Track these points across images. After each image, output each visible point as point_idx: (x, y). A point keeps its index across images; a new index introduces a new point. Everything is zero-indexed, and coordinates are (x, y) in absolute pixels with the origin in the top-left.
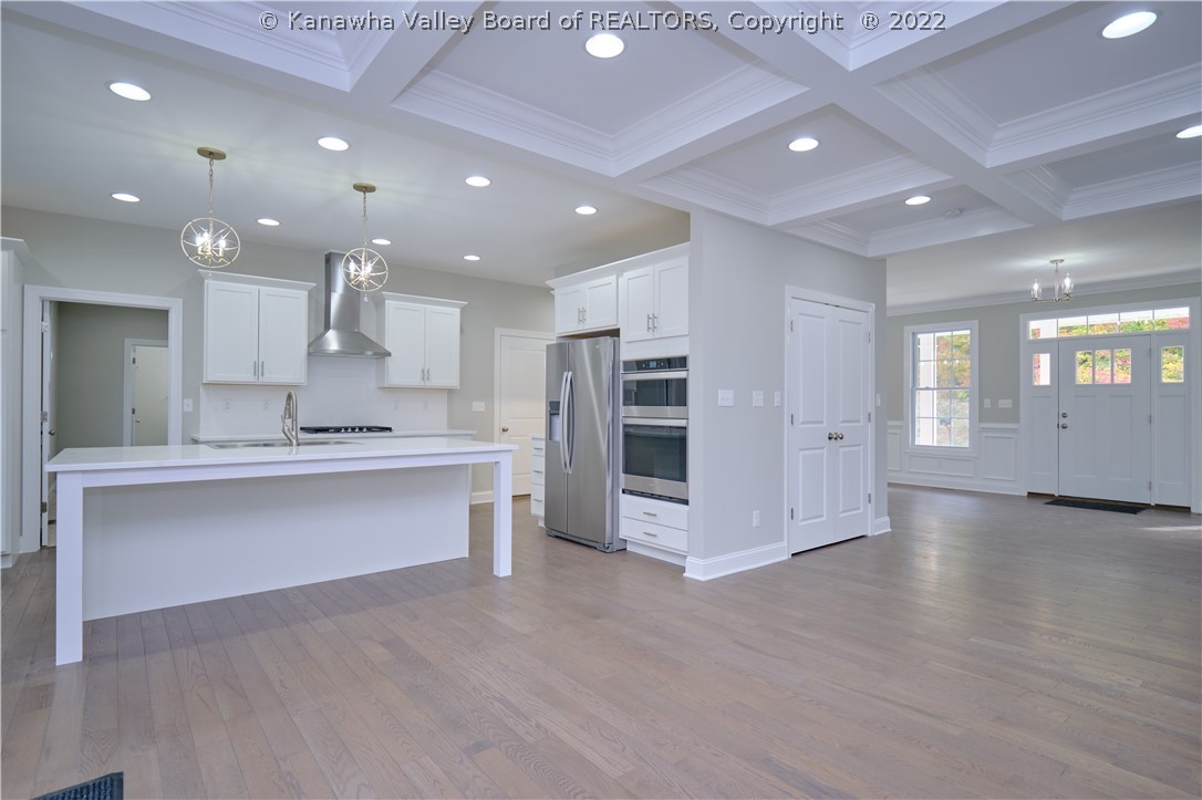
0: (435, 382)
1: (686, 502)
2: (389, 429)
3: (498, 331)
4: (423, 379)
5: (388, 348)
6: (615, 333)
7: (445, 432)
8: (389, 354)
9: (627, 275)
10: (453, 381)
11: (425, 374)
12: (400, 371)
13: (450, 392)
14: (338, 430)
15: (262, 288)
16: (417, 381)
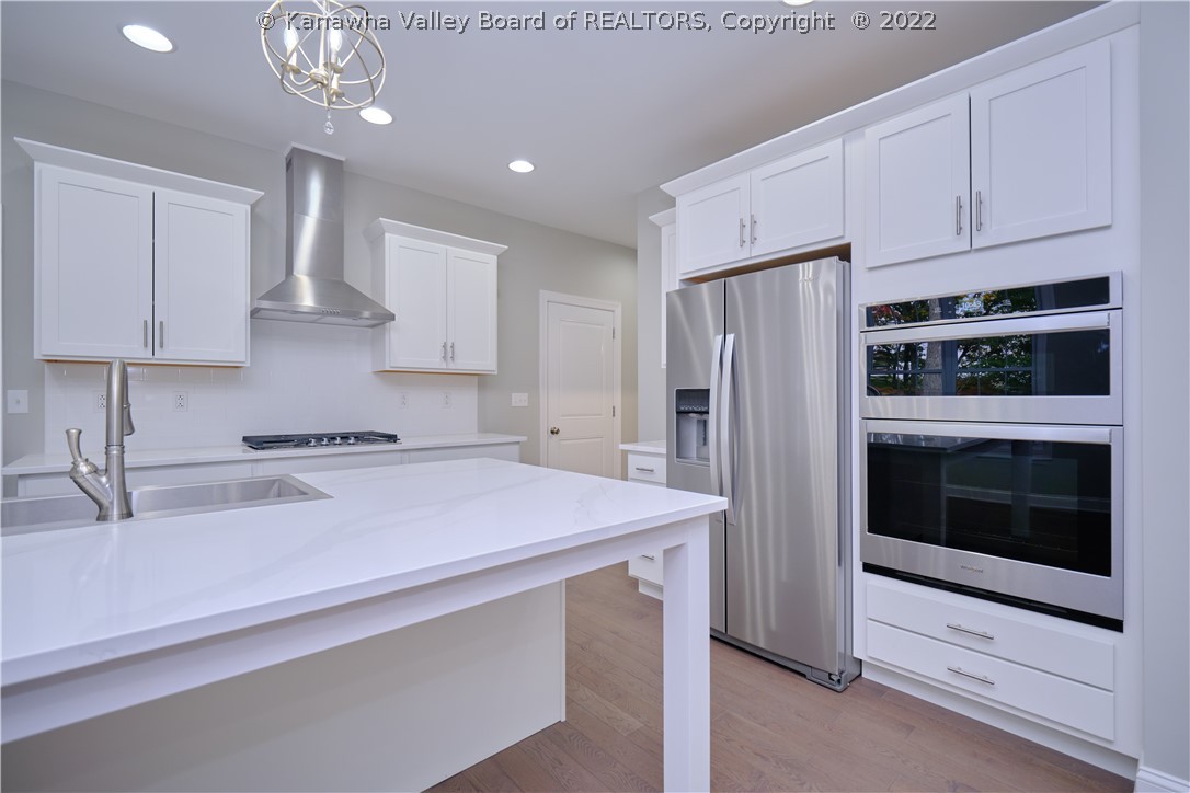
0: (463, 363)
1: (1116, 625)
2: (392, 438)
3: (544, 295)
4: (445, 358)
5: (390, 304)
6: (844, 253)
7: (474, 440)
8: (392, 317)
9: (872, 132)
10: (487, 362)
11: (448, 351)
12: (407, 346)
13: (481, 380)
14: (302, 441)
15: (157, 189)
16: (435, 362)
